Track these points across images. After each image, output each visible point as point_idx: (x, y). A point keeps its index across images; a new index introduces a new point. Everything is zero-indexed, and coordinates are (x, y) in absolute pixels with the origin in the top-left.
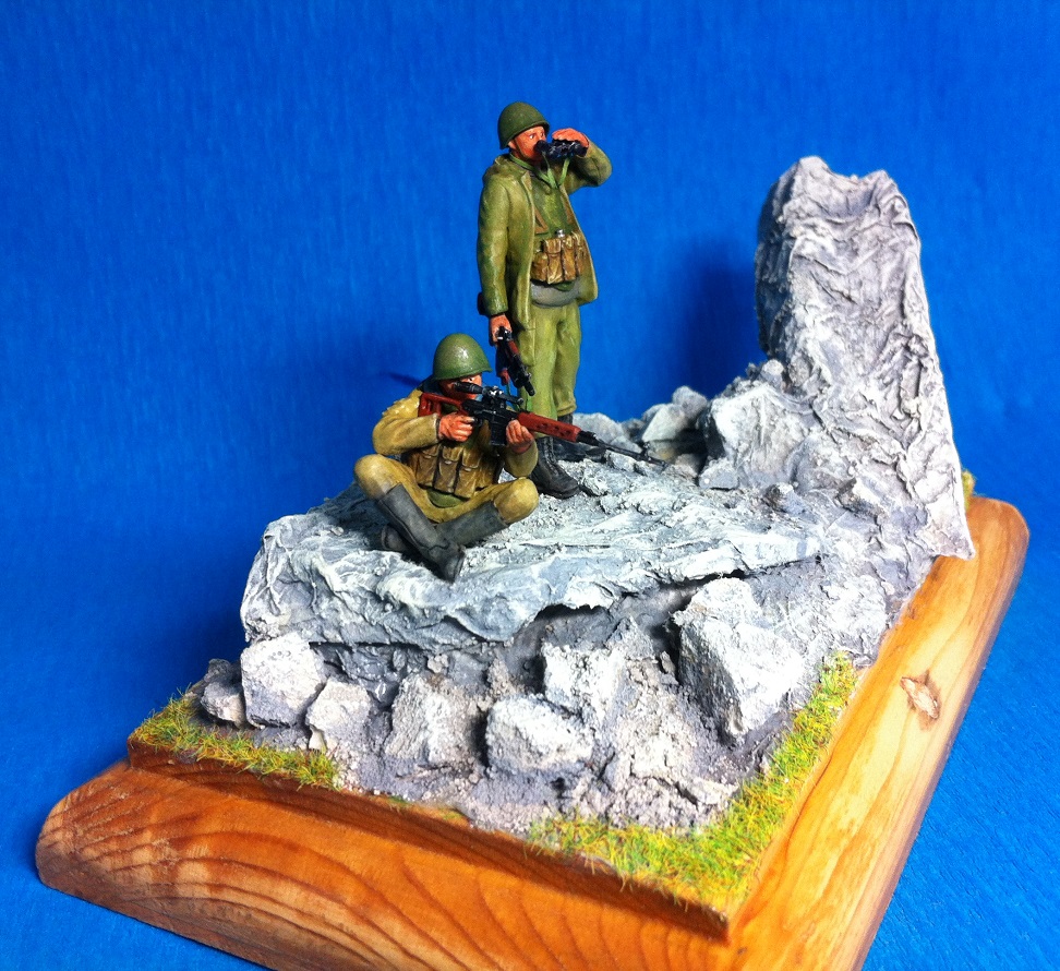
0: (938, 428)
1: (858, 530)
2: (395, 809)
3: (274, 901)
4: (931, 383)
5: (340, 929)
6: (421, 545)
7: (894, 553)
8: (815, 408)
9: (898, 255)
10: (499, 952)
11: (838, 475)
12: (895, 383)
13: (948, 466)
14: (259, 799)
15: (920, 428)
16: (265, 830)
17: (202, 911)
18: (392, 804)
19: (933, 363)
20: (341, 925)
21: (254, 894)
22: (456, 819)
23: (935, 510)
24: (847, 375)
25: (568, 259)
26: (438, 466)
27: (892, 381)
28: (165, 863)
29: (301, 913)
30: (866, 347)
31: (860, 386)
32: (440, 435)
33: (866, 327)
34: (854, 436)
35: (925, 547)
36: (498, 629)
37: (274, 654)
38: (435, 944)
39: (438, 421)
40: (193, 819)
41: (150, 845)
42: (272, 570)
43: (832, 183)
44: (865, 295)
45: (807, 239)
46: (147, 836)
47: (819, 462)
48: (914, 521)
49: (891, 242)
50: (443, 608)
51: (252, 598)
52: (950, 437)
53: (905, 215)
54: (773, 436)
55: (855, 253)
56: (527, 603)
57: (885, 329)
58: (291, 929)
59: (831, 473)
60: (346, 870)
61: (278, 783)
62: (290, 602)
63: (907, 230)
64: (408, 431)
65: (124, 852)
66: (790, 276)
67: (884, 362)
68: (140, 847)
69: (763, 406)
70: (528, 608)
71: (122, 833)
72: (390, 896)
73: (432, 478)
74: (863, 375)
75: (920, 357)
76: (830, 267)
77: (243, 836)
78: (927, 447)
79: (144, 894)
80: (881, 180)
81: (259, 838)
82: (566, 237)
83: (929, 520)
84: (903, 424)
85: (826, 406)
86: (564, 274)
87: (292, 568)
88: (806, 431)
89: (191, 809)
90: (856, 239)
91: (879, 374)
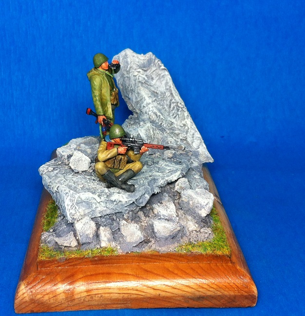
0: (193, 127)
3: (110, 289)
4: (187, 116)
5: (133, 290)
6: (118, 184)
7: (195, 164)
8: (162, 127)
9: (165, 79)
13: (199, 138)
15: (188, 128)
17: (84, 300)
18: (134, 254)
19: (186, 110)
22: (155, 253)
23: (200, 150)
26: (114, 162)
27: (176, 116)
29: (119, 289)
30: (166, 107)
31: (169, 118)
32: (118, 153)
33: (163, 101)
35: (201, 161)
36: (143, 203)
37: (85, 223)
39: (117, 149)
43: (138, 57)
44: (160, 91)
45: (139, 76)
47: (169, 142)
49: (162, 75)
51: (69, 210)
52: (197, 130)
53: (163, 67)
54: (155, 137)
55: (152, 79)
56: (149, 194)
57: (169, 101)
62: (82, 208)
63: (165, 71)
67: (172, 111)
69: (151, 128)
73: (113, 165)
74: (168, 115)
75: (182, 108)
76: (148, 84)
78: (191, 133)
79: (61, 302)
80: (151, 55)
83: (200, 154)
84: (183, 128)
85: (165, 125)
87: (81, 199)
88: (163, 134)
90: (152, 75)
91: (172, 114)
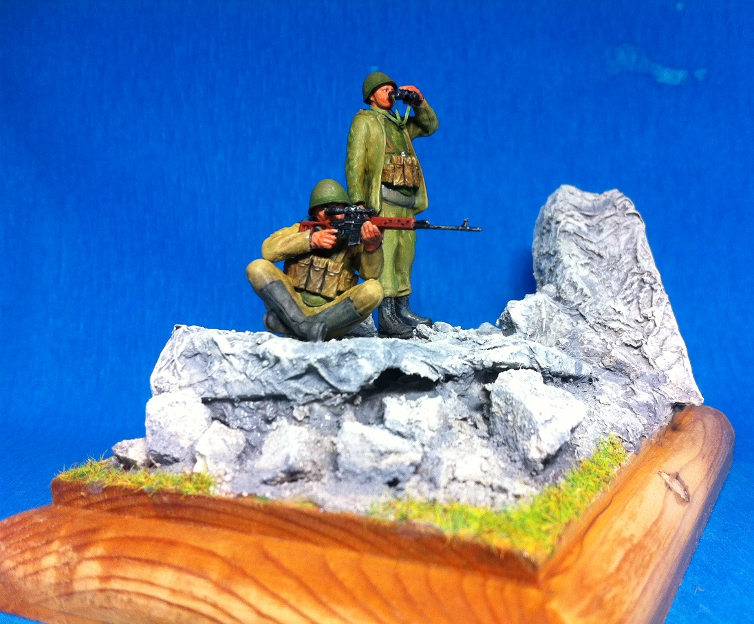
0: (668, 325)
1: (616, 381)
2: (259, 505)
3: (151, 584)
4: (660, 299)
5: (204, 601)
6: (293, 321)
7: (644, 397)
8: (581, 311)
9: (630, 231)
10: (340, 602)
11: (599, 349)
12: (635, 301)
13: (678, 348)
14: (149, 517)
15: (655, 325)
16: (151, 534)
17: (92, 602)
18: (256, 501)
19: (659, 287)
20: (206, 597)
21: (135, 580)
22: (309, 507)
23: (672, 375)
24: (601, 296)
25: (408, 171)
26: (309, 273)
27: (633, 300)
28: (67, 564)
29: (173, 591)
30: (612, 282)
31: (611, 303)
32: (312, 244)
33: (612, 271)
34: (609, 328)
35: (666, 396)
36: (349, 381)
37: (173, 403)
38: (285, 602)
39: (311, 235)
40: (94, 531)
41: (57, 552)
42: (177, 347)
43: (582, 196)
44: (609, 253)
45: (568, 222)
46: (56, 545)
47: (585, 342)
48: (657, 381)
49: (625, 224)
50: (307, 357)
51: (160, 369)
52: (677, 330)
53: (632, 209)
54: (551, 326)
55: (601, 231)
56: (373, 362)
57: (625, 271)
58: (164, 607)
59: (595, 348)
60: (213, 554)
61: (165, 499)
62: (190, 370)
63: (636, 217)
64: (289, 241)
65: (35, 559)
66: (558, 242)
67: (626, 289)
68: (49, 554)
69: (543, 305)
70: (373, 366)
71: (36, 545)
72: (248, 570)
73: (305, 281)
74: (612, 297)
75: (651, 285)
76: (585, 237)
77: (132, 539)
78: (661, 337)
79: (47, 594)
80: (615, 193)
81: (146, 539)
82: (407, 157)
83: (668, 380)
84: (643, 325)
85: (587, 309)
86: (404, 182)
87: (193, 344)
88: (575, 323)
89: (94, 525)
90: (601, 224)
91: (623, 296)
